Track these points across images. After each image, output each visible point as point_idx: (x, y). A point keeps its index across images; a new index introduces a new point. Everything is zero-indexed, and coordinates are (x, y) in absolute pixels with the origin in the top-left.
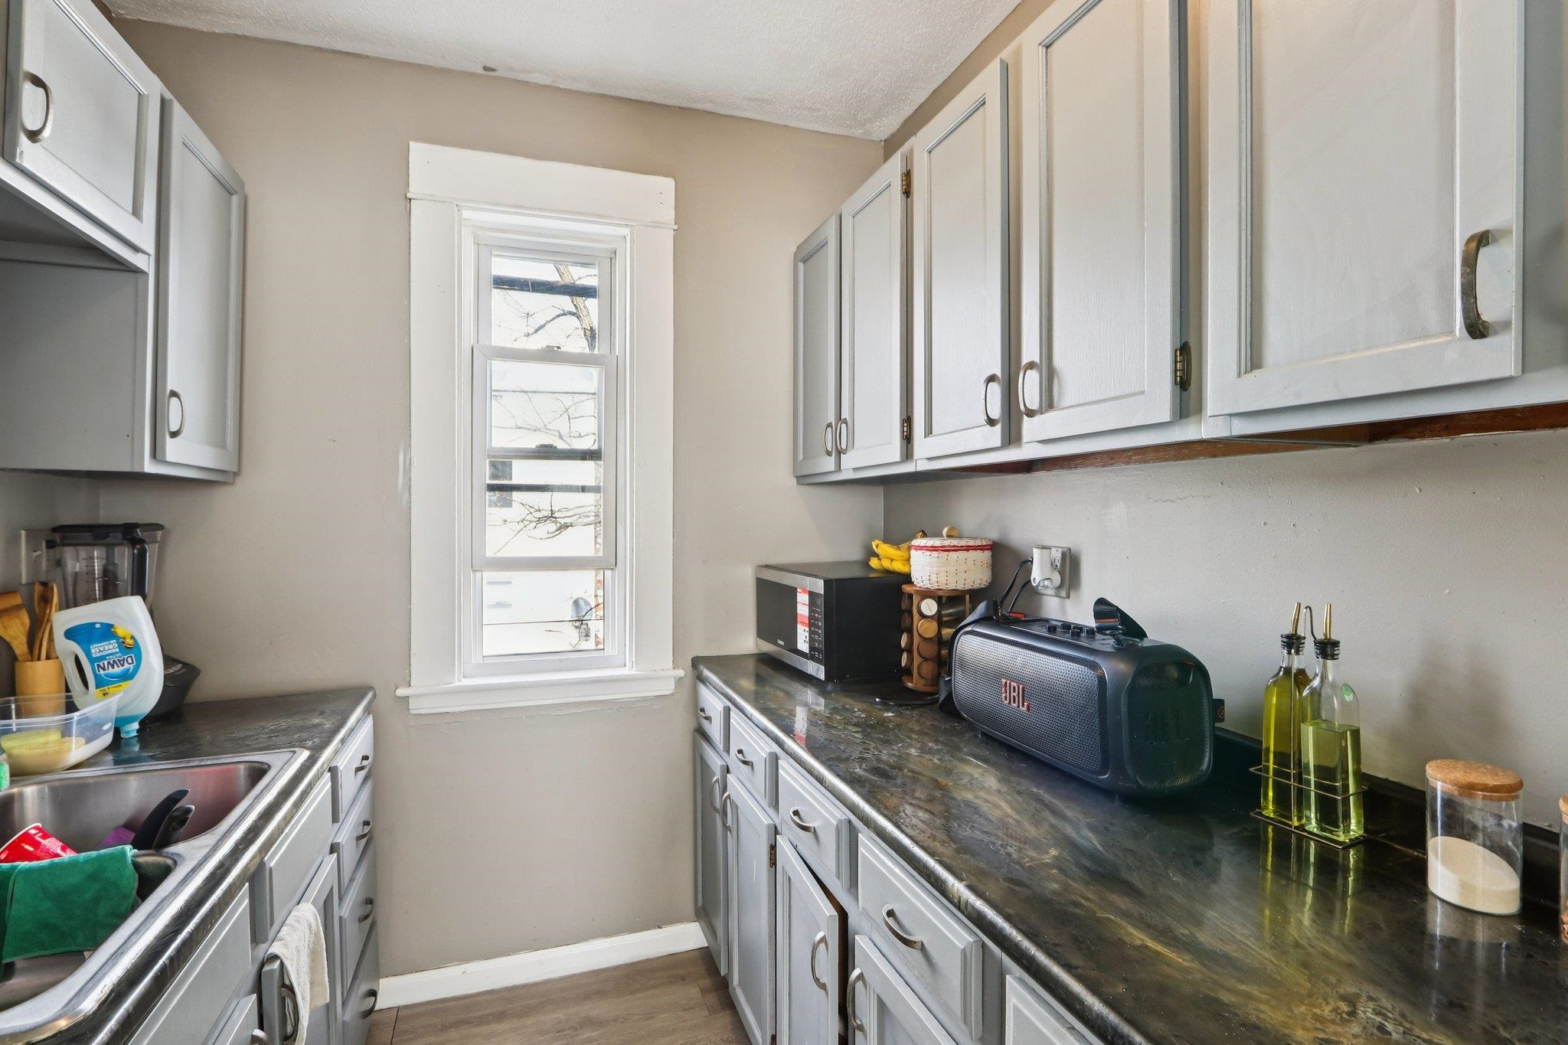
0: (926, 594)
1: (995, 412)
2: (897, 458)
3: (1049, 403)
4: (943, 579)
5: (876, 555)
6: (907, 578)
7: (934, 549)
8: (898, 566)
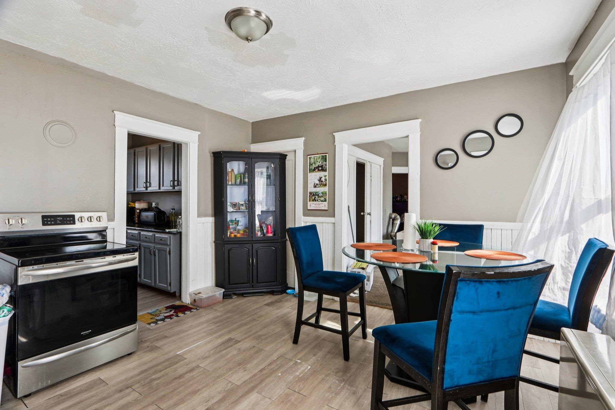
0: (138, 209)
1: (145, 186)
2: (133, 190)
3: (150, 186)
4: (140, 207)
5: (130, 205)
6: (135, 207)
7: (139, 203)
8: (134, 206)
